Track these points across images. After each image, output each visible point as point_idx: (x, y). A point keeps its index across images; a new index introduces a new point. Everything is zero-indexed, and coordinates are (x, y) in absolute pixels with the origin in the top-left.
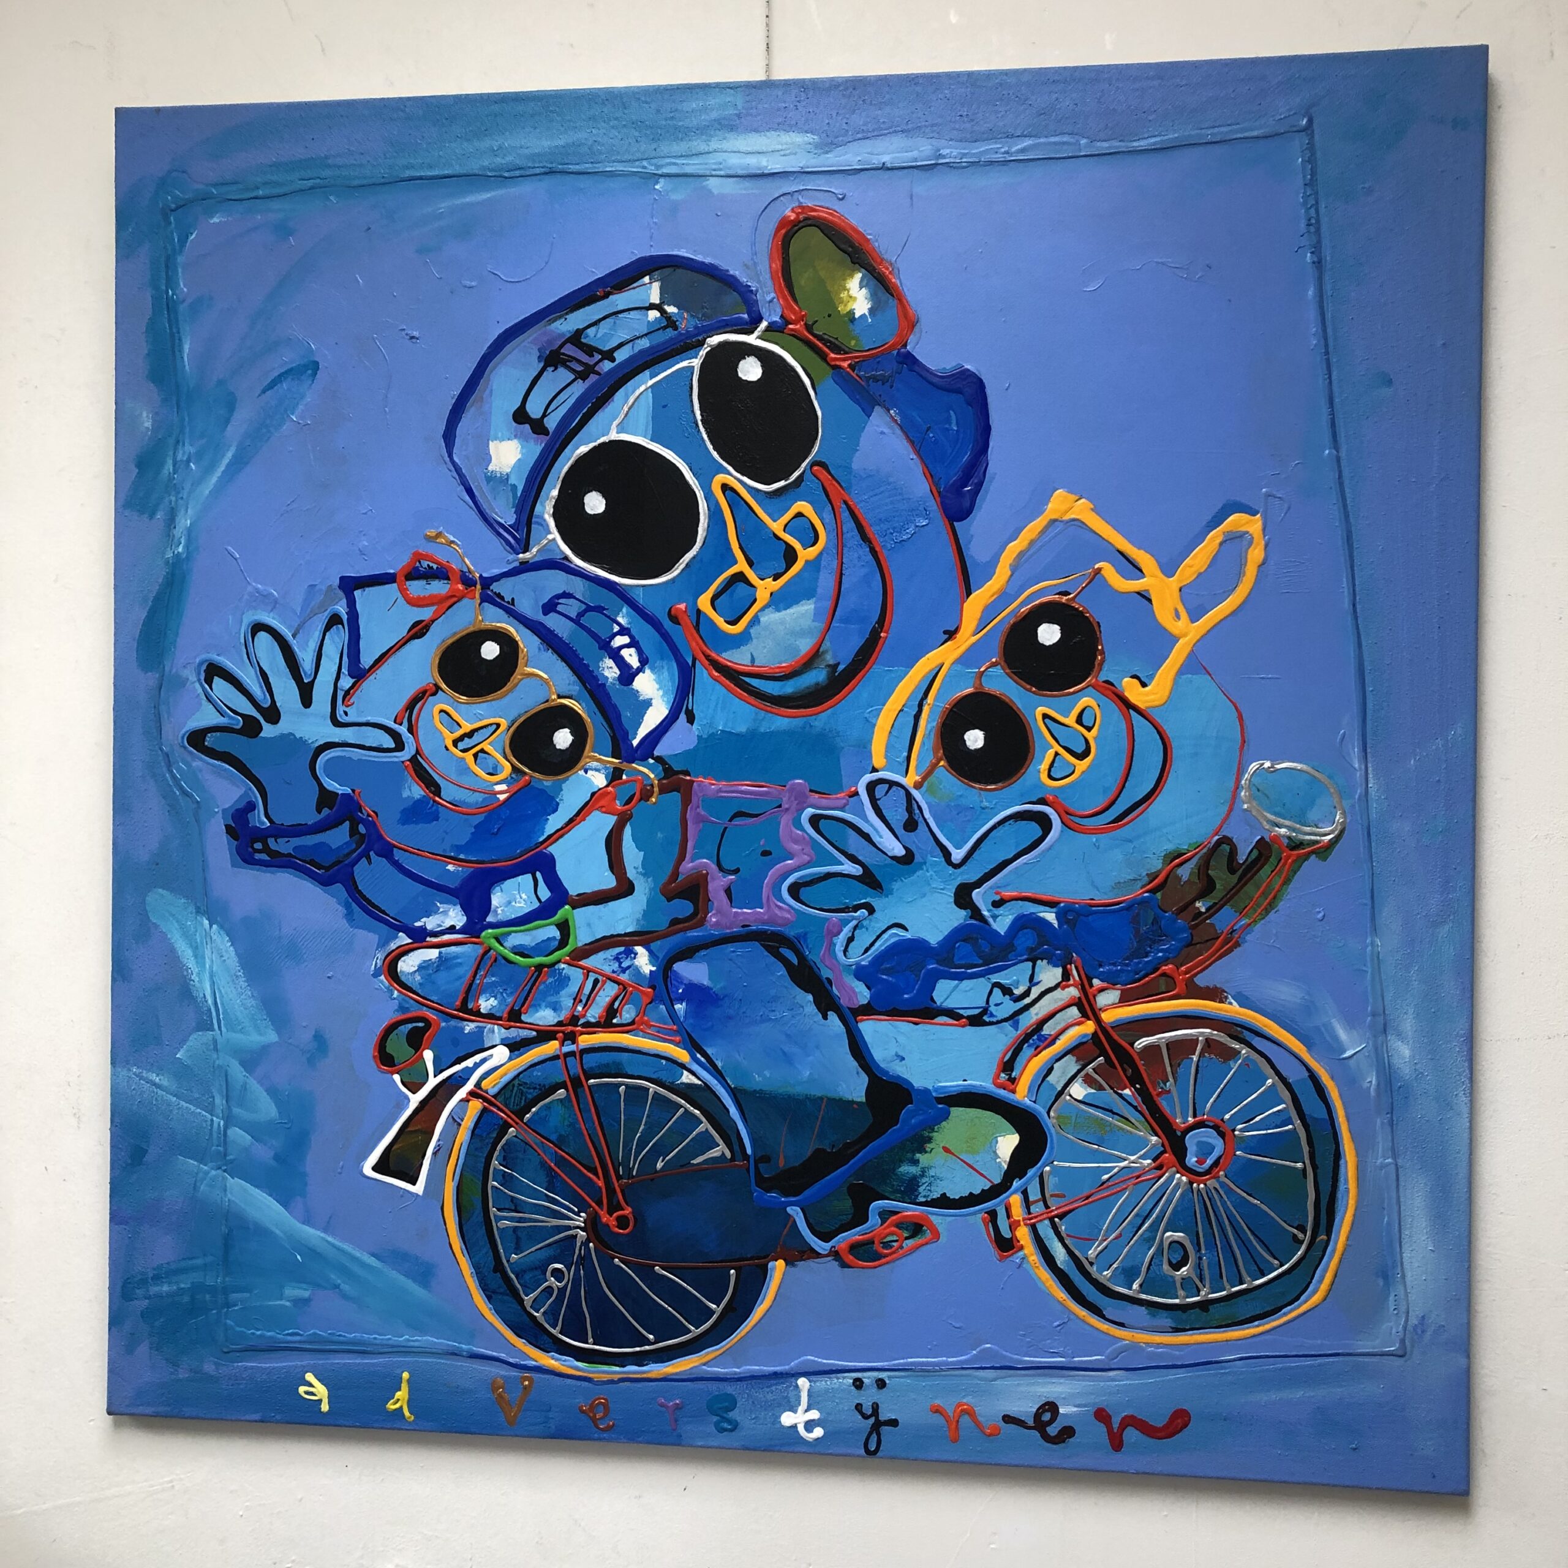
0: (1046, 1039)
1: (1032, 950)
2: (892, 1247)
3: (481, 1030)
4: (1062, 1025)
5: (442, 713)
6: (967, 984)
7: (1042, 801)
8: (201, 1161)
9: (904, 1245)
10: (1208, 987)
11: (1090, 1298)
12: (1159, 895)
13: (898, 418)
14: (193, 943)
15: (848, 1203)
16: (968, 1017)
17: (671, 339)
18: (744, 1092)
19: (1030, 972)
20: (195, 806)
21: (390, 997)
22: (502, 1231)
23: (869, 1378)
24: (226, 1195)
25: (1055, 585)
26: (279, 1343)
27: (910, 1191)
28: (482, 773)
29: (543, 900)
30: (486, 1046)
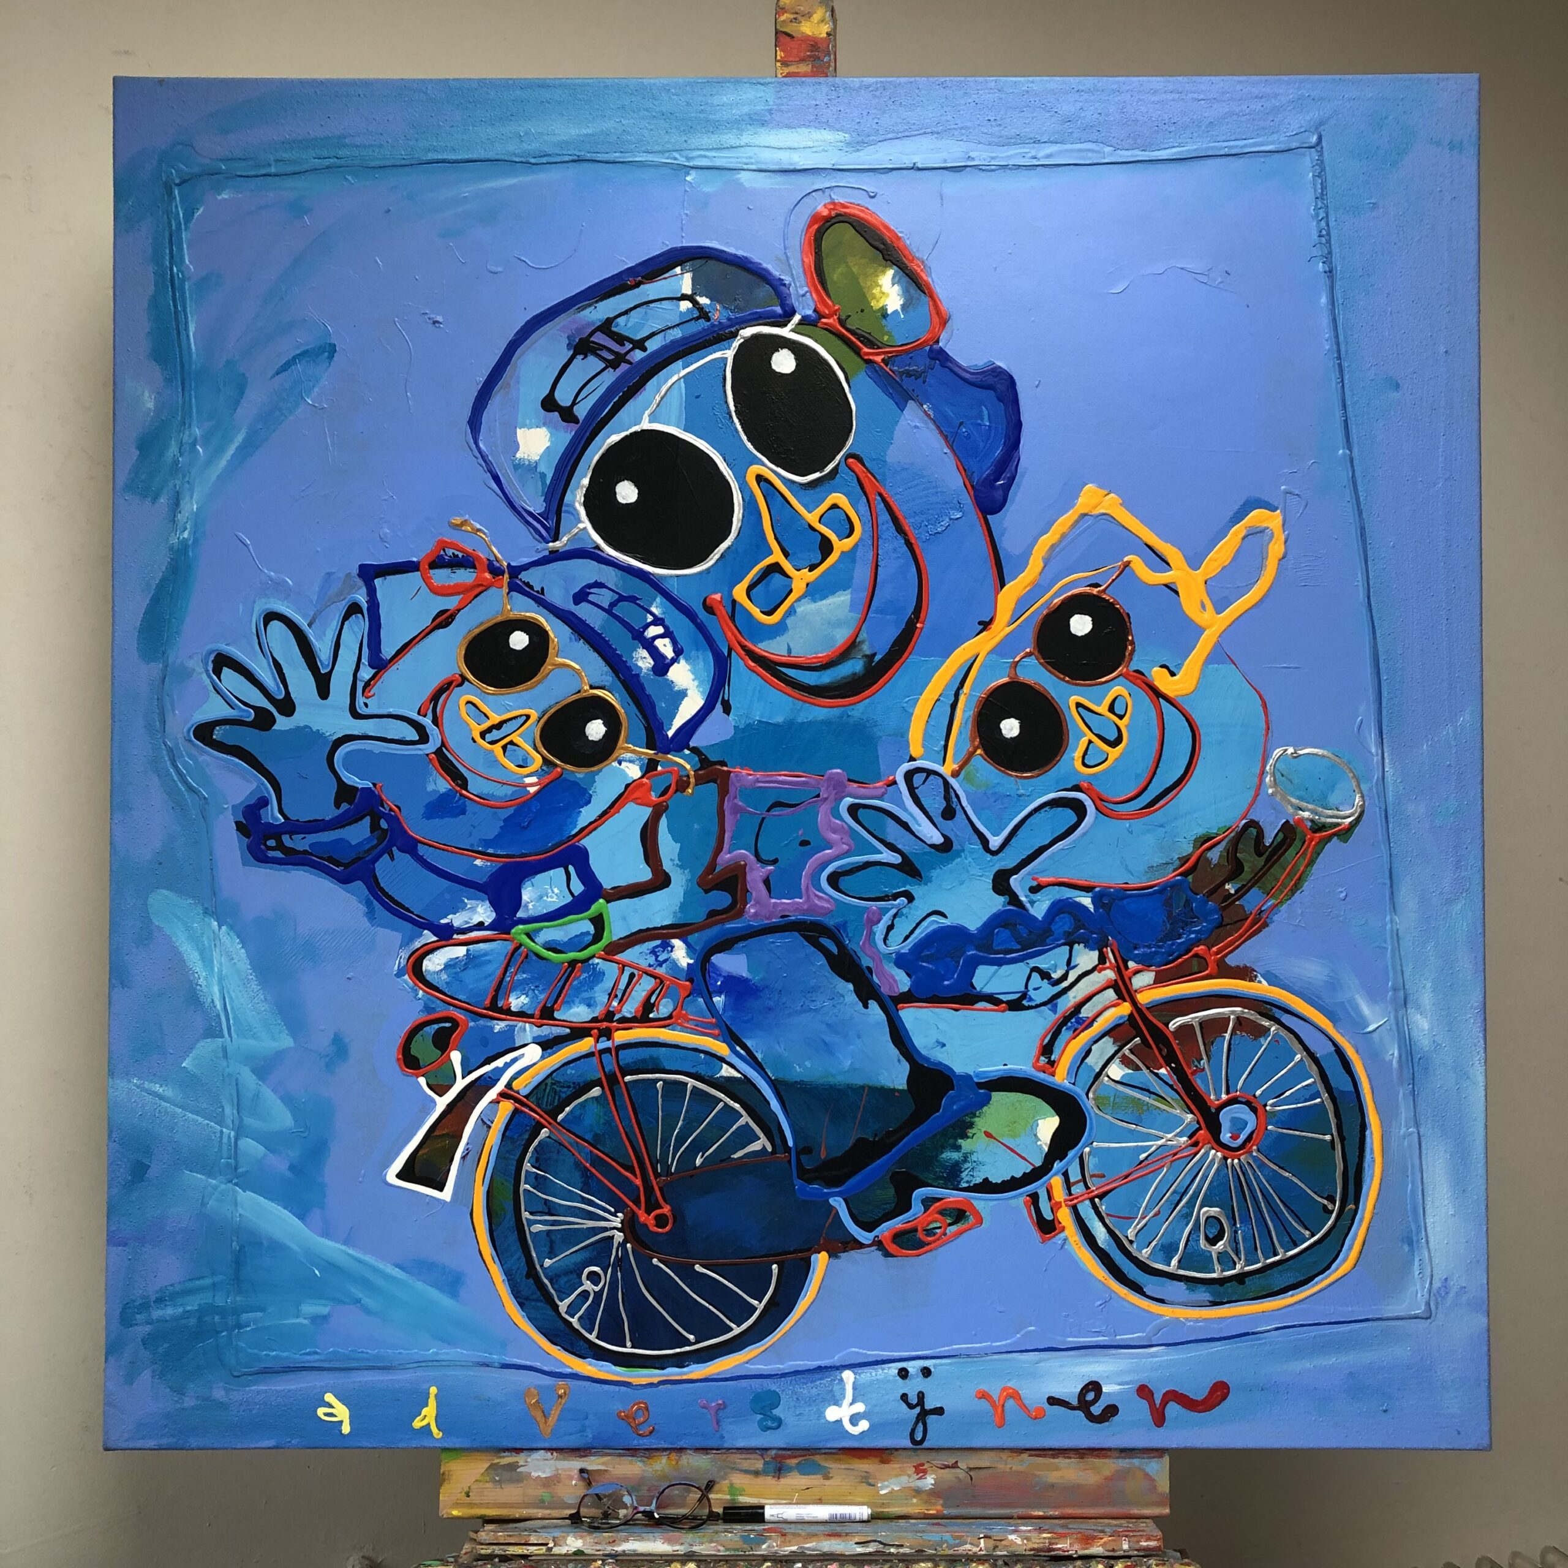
0: (1084, 1021)
1: (1069, 934)
2: (935, 1234)
3: (512, 1029)
4: (1100, 1007)
5: (470, 705)
6: (1006, 969)
7: (1077, 788)
8: (210, 1174)
9: (947, 1231)
10: (1238, 967)
11: (1131, 1277)
12: (1190, 878)
13: (931, 413)
14: (200, 946)
15: (891, 1192)
16: (1008, 1002)
17: (704, 329)
18: (785, 1083)
19: (1067, 956)
20: (202, 802)
21: (415, 997)
22: (535, 1235)
23: (913, 1367)
24: (237, 1210)
25: (1086, 578)
26: (296, 1363)
27: (951, 1177)
28: (511, 766)
29: (576, 894)
30: (517, 1045)
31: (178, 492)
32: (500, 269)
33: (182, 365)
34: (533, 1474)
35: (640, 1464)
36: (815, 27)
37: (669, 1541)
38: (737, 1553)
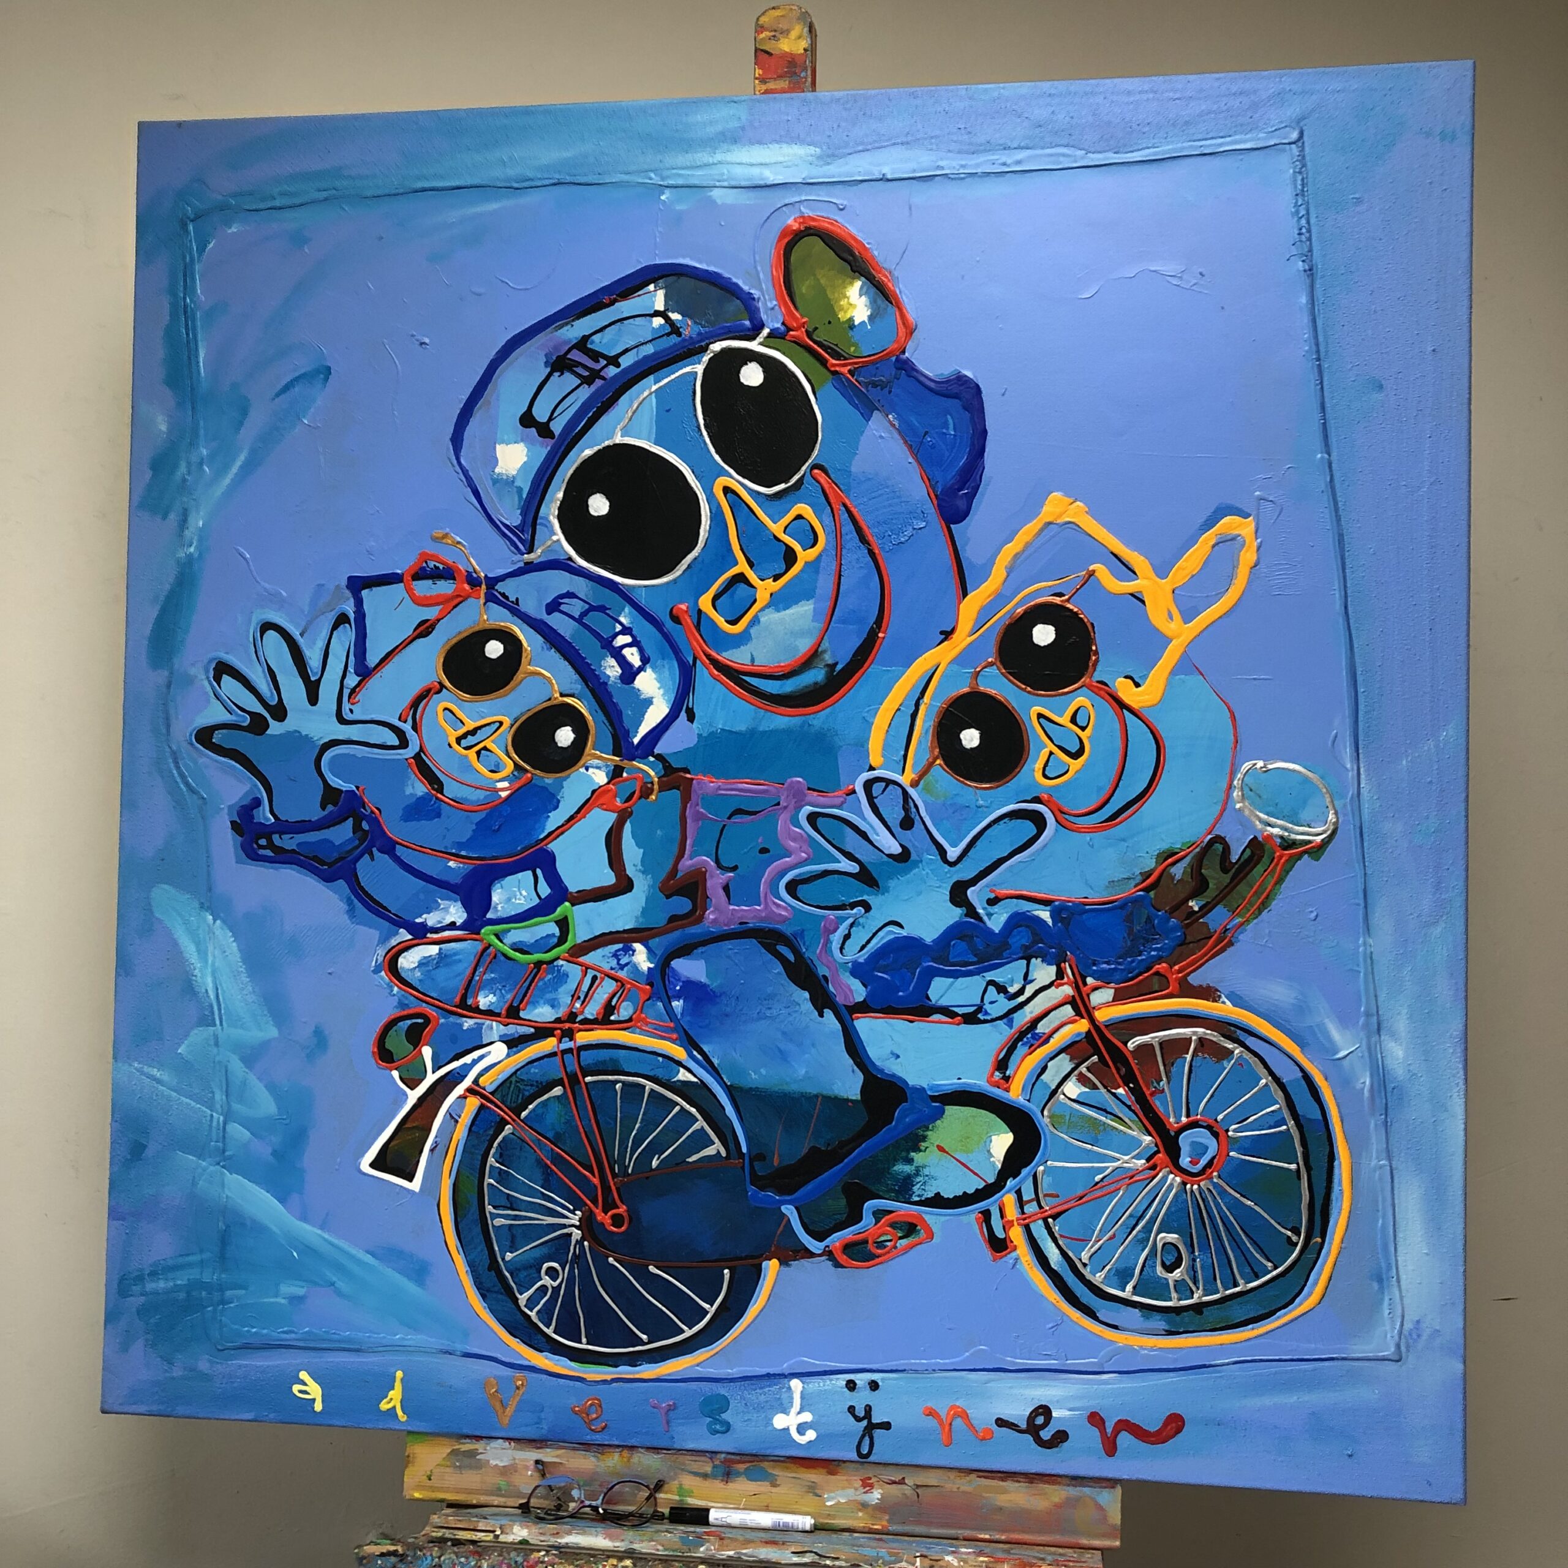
0: (1041, 1037)
1: (1026, 948)
2: (885, 1247)
3: (480, 1026)
4: (1056, 1023)
5: (447, 711)
6: (961, 982)
7: (1037, 800)
8: (200, 1156)
9: (898, 1245)
10: (1201, 986)
11: (1084, 1300)
12: (1152, 894)
13: (896, 423)
14: (197, 939)
15: (843, 1202)
16: (963, 1016)
17: (675, 344)
18: (740, 1089)
19: (1025, 970)
20: (200, 802)
21: (390, 993)
22: (497, 1229)
23: (861, 1380)
24: (223, 1191)
25: (1050, 587)
26: (274, 1341)
27: (903, 1189)
28: (484, 771)
29: (543, 897)
30: (484, 1043)
31: (185, 510)
32: (482, 290)
33: (192, 389)
34: (491, 1462)
35: (593, 1459)
36: (793, 44)
37: (611, 1538)
38: (676, 1554)
